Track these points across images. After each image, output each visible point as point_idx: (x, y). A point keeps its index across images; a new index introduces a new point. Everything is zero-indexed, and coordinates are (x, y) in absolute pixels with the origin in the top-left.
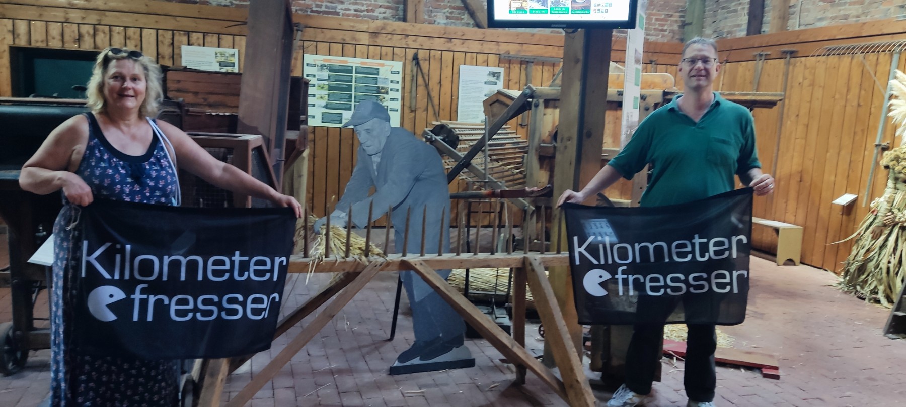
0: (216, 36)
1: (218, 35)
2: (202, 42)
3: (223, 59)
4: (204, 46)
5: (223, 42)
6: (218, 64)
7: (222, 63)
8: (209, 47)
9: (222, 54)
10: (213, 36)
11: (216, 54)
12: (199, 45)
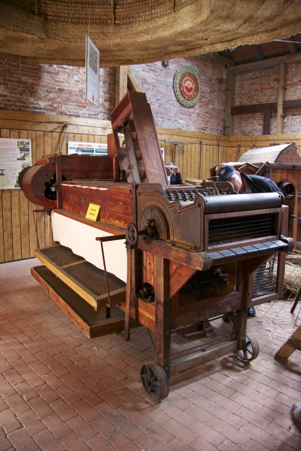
0: (17, 131)
1: (18, 131)
2: (9, 136)
3: (22, 146)
4: (10, 138)
5: (22, 135)
6: (19, 149)
7: (22, 149)
8: (13, 138)
9: (22, 143)
10: (15, 131)
11: (18, 143)
12: (7, 137)
